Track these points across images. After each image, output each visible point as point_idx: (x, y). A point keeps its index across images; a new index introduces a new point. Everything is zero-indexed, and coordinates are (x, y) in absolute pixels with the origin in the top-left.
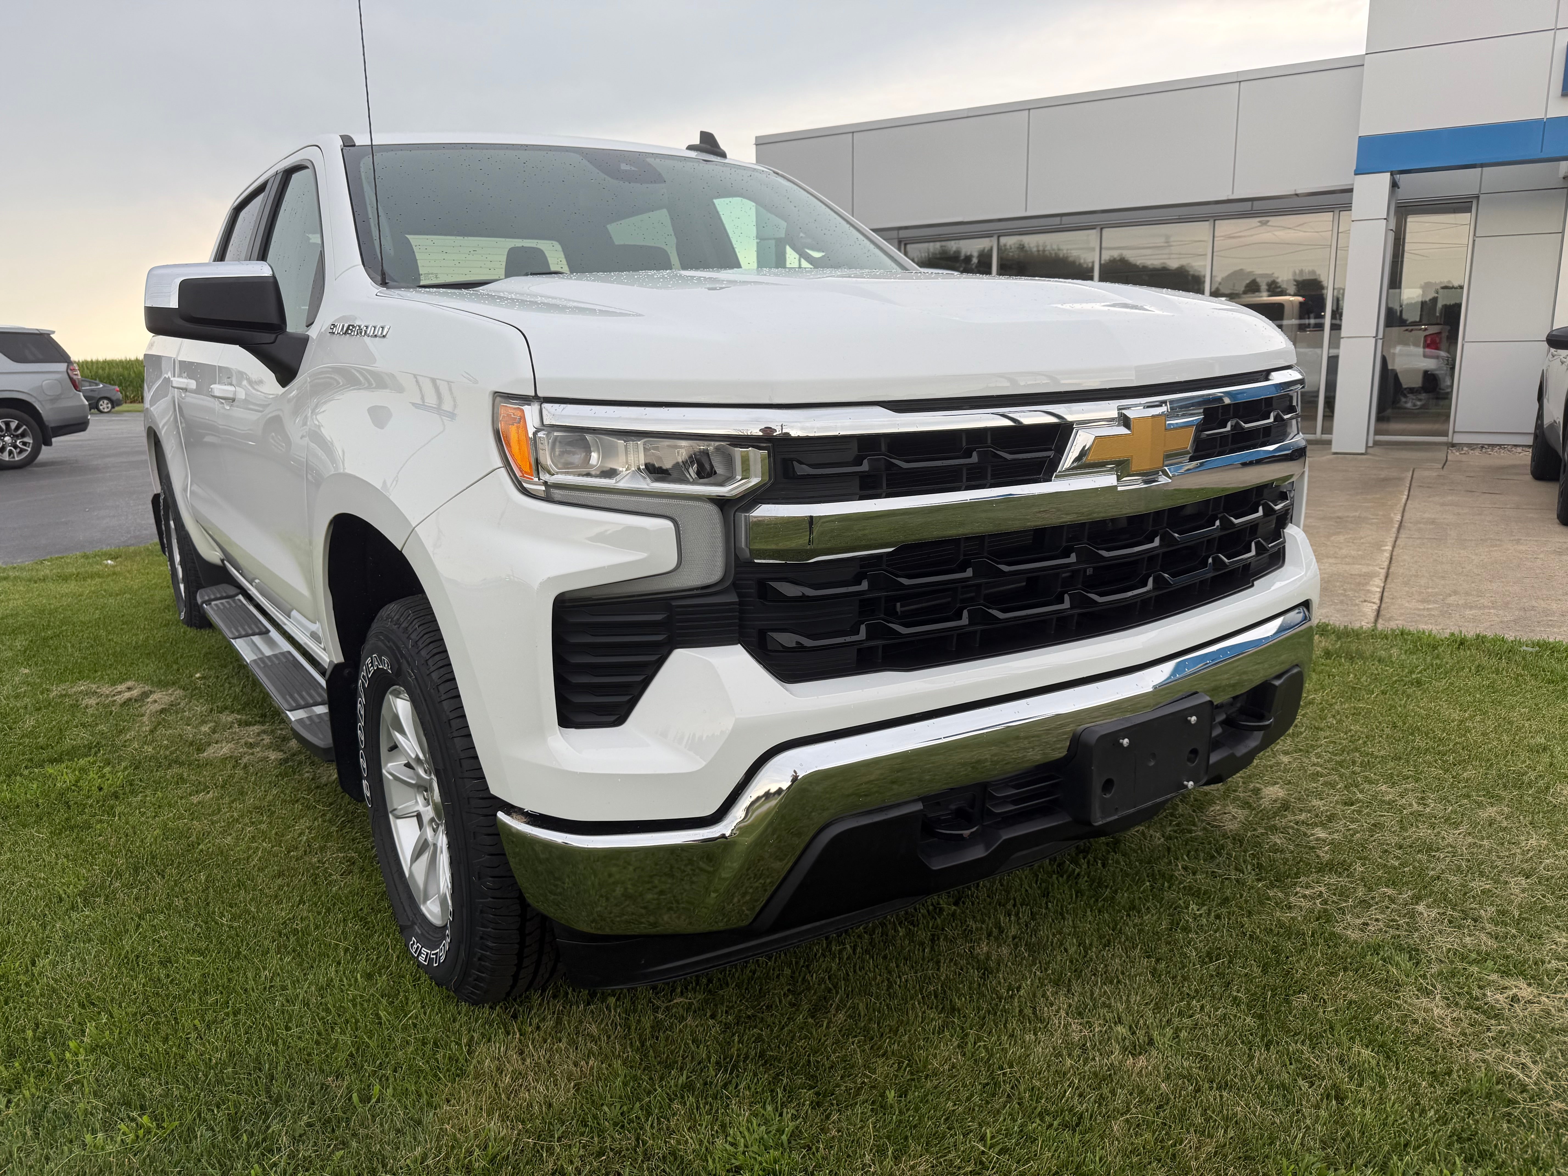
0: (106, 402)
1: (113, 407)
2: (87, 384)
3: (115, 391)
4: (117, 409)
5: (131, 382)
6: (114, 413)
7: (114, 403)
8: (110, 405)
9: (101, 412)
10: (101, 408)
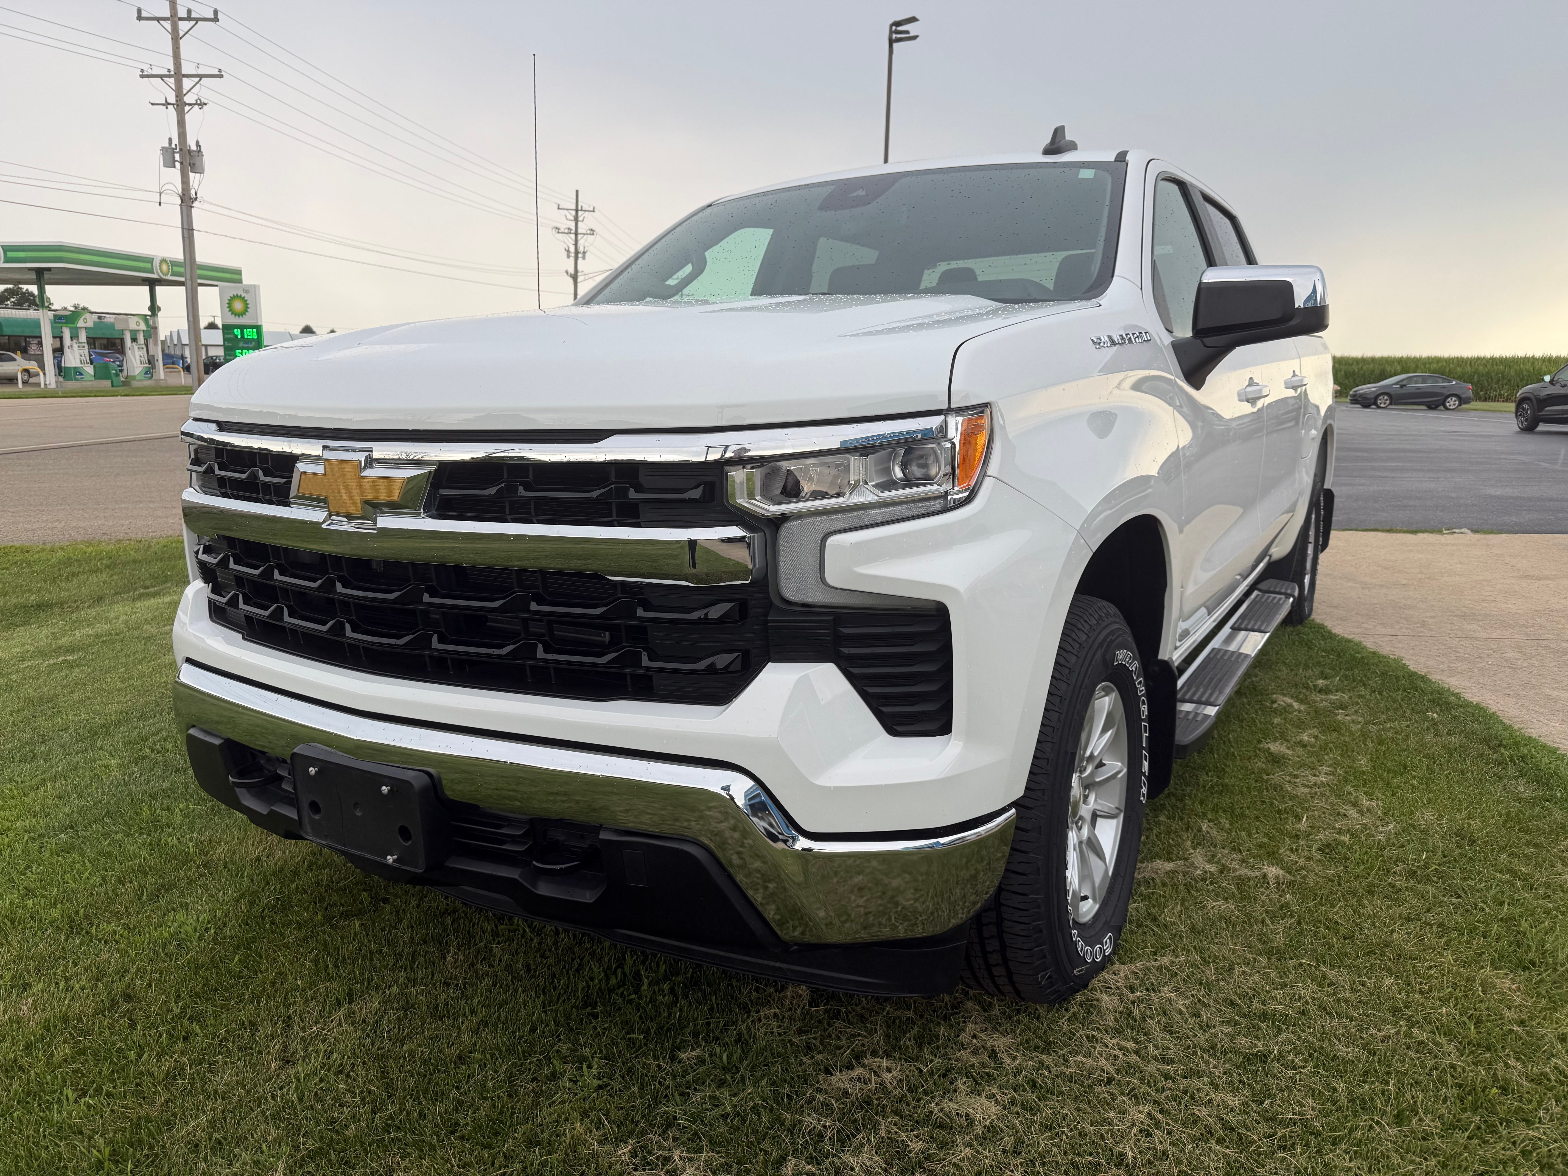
0: (1454, 399)
1: (1460, 405)
2: (1441, 380)
3: (1468, 389)
4: (1463, 406)
5: (1509, 380)
6: (1460, 411)
7: (1462, 400)
8: (1457, 403)
9: (1447, 409)
10: (1448, 404)
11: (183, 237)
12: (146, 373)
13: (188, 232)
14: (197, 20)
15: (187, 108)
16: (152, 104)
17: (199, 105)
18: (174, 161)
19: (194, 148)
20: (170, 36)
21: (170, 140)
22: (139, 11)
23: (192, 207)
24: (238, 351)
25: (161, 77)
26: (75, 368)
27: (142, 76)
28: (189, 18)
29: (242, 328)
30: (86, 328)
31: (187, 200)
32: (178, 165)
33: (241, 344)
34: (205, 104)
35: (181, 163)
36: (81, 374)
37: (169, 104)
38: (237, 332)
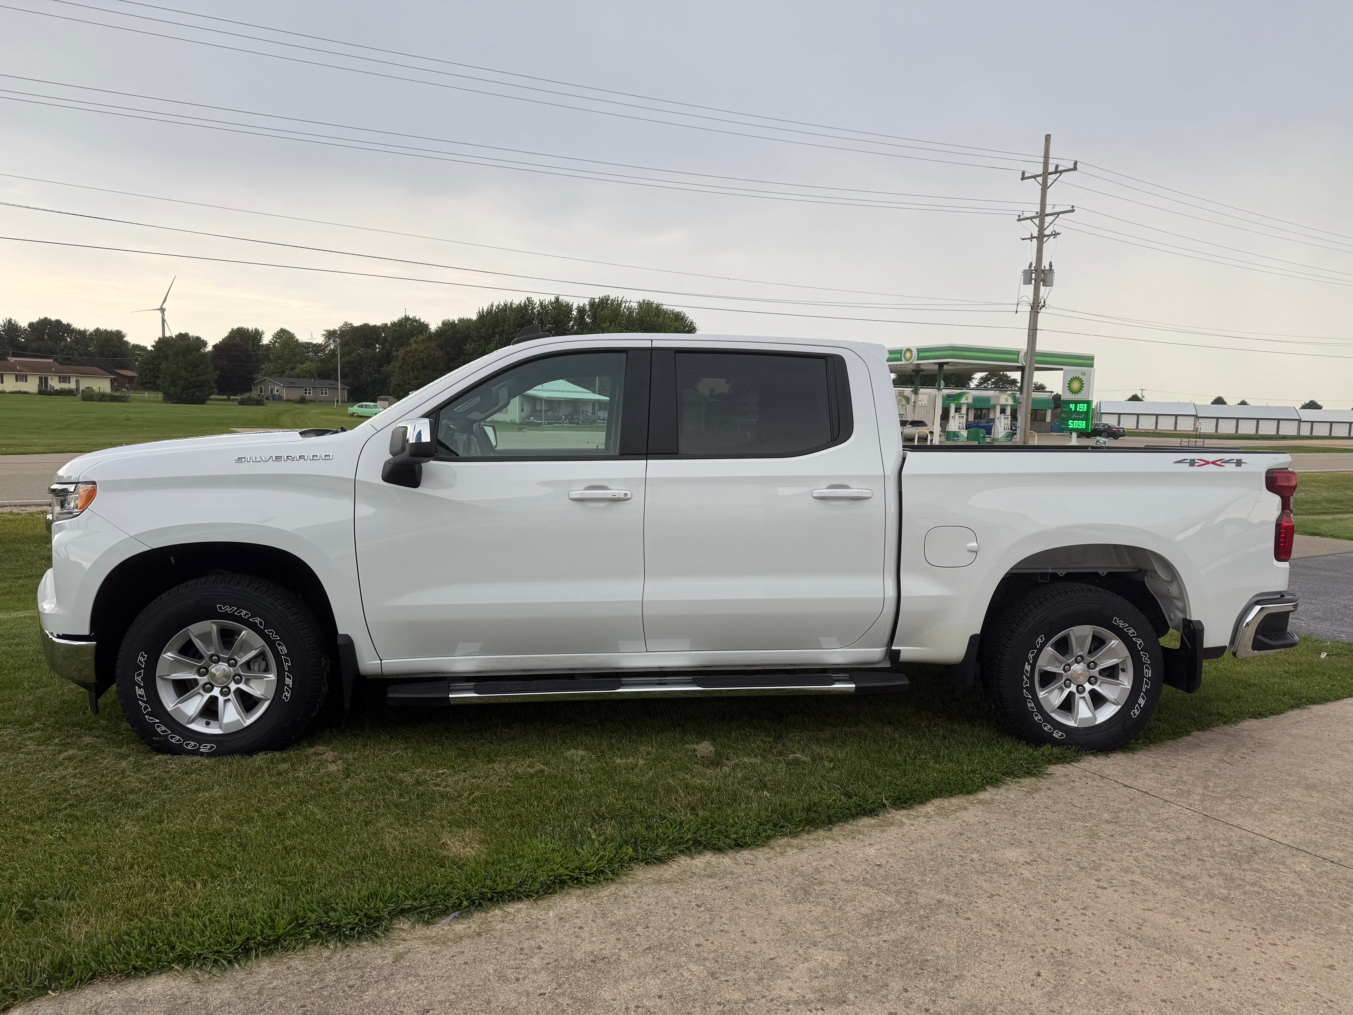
11: (1029, 335)
12: (1007, 437)
13: (1033, 330)
14: (1061, 172)
15: (1045, 239)
16: (1023, 239)
17: (1054, 235)
18: (1031, 279)
19: (1047, 268)
20: (1040, 187)
21: (1031, 264)
22: (1023, 173)
23: (1038, 312)
24: (1070, 421)
25: (1031, 218)
26: (954, 432)
27: (1019, 220)
28: (1056, 172)
29: (1076, 402)
30: (967, 404)
31: (1036, 307)
32: (1033, 281)
33: (1074, 416)
34: (1059, 234)
35: (1035, 280)
36: (958, 436)
37: (1034, 237)
38: (1072, 406)
